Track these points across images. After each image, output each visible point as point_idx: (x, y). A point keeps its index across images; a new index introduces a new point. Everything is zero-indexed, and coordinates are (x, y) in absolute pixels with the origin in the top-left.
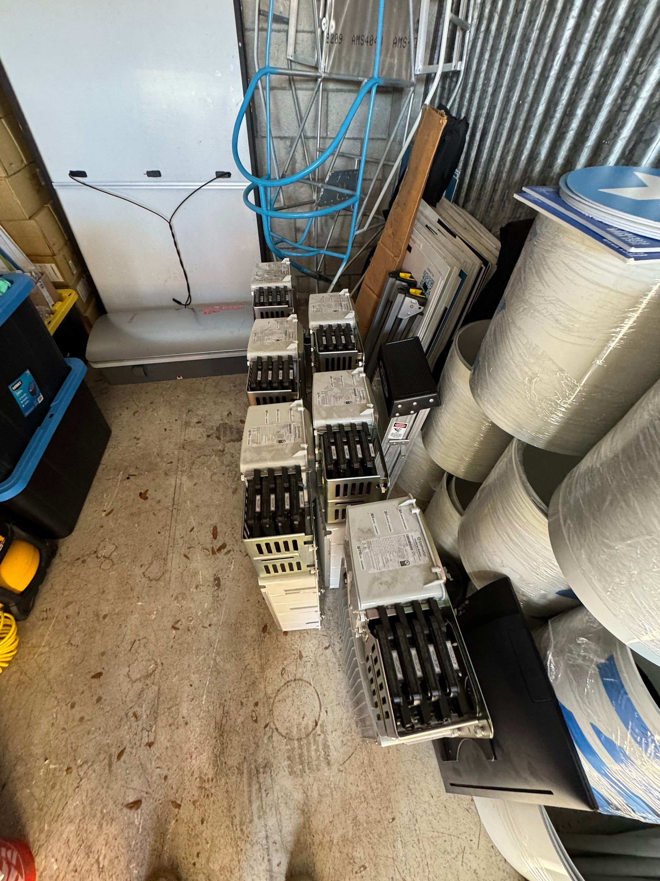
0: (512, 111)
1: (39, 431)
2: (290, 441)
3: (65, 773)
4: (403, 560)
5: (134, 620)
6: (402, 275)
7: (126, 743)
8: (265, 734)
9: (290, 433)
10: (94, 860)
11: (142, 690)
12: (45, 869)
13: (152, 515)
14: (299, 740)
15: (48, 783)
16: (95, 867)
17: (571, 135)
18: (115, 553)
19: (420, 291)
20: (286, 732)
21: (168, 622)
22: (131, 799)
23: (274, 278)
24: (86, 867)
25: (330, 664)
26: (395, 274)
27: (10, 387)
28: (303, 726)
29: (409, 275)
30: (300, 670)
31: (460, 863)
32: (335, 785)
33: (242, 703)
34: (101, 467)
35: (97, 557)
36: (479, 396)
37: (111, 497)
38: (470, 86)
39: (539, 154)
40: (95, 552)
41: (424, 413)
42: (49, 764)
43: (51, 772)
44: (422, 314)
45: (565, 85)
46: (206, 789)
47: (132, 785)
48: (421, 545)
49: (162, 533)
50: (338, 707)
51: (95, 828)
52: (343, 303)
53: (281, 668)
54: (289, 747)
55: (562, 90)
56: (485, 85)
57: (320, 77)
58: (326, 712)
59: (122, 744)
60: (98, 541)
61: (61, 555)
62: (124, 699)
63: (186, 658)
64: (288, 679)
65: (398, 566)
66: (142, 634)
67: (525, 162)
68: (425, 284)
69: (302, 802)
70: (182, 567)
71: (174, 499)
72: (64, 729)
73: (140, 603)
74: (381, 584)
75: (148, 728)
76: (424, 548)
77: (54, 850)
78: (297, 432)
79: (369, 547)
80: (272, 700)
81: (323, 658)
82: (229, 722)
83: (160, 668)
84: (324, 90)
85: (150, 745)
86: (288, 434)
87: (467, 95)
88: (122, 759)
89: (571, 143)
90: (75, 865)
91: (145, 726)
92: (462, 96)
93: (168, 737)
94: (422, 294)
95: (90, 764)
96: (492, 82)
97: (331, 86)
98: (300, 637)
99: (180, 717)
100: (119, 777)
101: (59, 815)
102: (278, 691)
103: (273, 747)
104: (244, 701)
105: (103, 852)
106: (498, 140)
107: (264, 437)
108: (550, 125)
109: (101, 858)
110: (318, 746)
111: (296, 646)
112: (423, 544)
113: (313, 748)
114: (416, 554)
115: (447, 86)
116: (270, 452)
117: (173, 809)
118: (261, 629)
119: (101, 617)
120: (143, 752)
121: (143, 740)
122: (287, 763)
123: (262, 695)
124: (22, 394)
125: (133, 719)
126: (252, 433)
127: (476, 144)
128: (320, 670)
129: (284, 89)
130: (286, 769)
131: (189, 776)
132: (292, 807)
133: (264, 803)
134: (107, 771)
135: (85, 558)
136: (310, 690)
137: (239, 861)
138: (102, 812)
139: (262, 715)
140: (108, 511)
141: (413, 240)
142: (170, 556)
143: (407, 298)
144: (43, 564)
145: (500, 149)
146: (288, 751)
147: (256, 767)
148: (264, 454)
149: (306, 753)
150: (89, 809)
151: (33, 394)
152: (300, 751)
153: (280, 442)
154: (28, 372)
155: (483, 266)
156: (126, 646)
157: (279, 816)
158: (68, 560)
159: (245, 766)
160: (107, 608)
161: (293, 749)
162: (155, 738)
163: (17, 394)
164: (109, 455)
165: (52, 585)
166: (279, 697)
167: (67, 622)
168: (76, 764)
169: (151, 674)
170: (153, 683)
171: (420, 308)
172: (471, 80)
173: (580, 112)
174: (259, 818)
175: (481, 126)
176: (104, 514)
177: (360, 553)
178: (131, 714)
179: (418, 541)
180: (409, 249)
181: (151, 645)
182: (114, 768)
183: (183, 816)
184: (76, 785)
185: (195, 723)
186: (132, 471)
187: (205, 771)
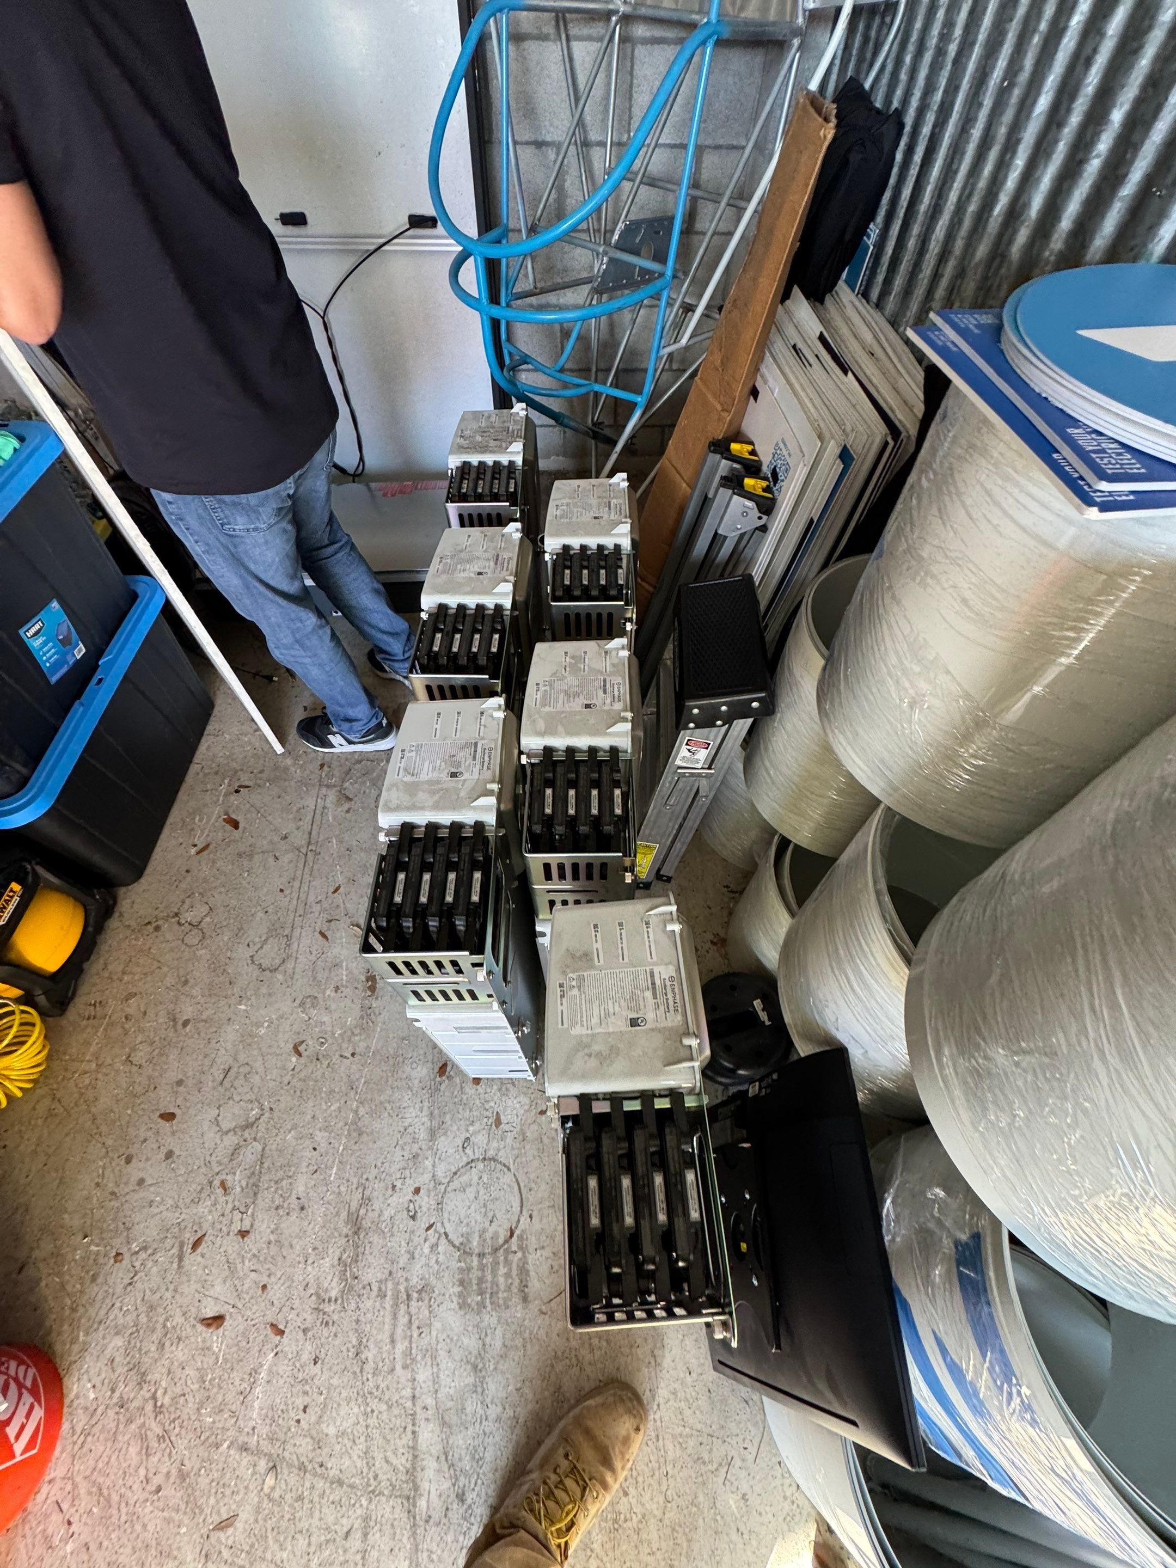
0: (988, 102)
1: (78, 709)
2: (472, 775)
3: (112, 1261)
4: (635, 1016)
5: (230, 1035)
6: (735, 447)
7: (206, 1226)
8: (425, 1240)
9: (474, 759)
10: (148, 1395)
11: (237, 1148)
12: (77, 1397)
13: (271, 860)
14: (481, 1255)
15: (87, 1272)
16: (149, 1407)
17: (1094, 166)
18: (208, 919)
19: (764, 484)
20: (461, 1240)
21: (285, 1045)
22: (210, 1313)
23: (492, 443)
24: (136, 1404)
25: (546, 1140)
26: (720, 447)
27: (21, 632)
28: (488, 1235)
29: (750, 448)
30: (495, 1144)
31: (721, 1480)
32: (531, 1333)
33: (394, 1187)
34: (194, 768)
35: (179, 923)
36: (827, 715)
37: (207, 823)
38: (914, 37)
39: (1027, 205)
40: (176, 915)
41: (742, 726)
42: (89, 1244)
43: (93, 1257)
44: (764, 529)
45: (1095, 51)
46: (324, 1313)
47: (211, 1293)
48: (673, 990)
49: (287, 892)
50: (551, 1211)
51: (153, 1348)
52: (614, 501)
53: (463, 1137)
54: (463, 1264)
55: (1088, 63)
56: (945, 37)
57: (615, 12)
58: (531, 1217)
59: (201, 1227)
60: (182, 897)
61: (121, 915)
62: (208, 1158)
63: (311, 1104)
64: (472, 1157)
65: (624, 1026)
66: (242, 1057)
67: (1000, 219)
68: (774, 470)
69: (475, 1352)
70: (314, 953)
71: (310, 834)
72: (113, 1193)
73: (243, 1007)
74: (590, 1056)
75: (243, 1209)
76: (678, 997)
77: (92, 1372)
78: (487, 759)
79: (579, 988)
80: (443, 1187)
81: (535, 1127)
82: (370, 1214)
83: (267, 1115)
84: (623, 40)
85: (243, 1234)
86: (470, 761)
87: (908, 59)
88: (199, 1250)
89: (1092, 186)
90: (121, 1397)
91: (237, 1203)
92: (899, 62)
93: (273, 1226)
94: (767, 489)
95: (150, 1251)
96: (958, 32)
97: (640, 31)
98: (500, 1090)
99: (294, 1197)
100: (194, 1278)
101: (100, 1322)
102: (455, 1173)
103: (437, 1262)
104: (398, 1184)
105: (164, 1384)
106: (954, 167)
107: (427, 763)
108: (1056, 141)
109: (159, 1393)
110: (510, 1270)
111: (492, 1104)
112: (677, 990)
113: (502, 1270)
114: (662, 1008)
115: (873, 34)
116: (433, 793)
117: (272, 1336)
118: (437, 1070)
119: (180, 1022)
120: (231, 1245)
121: (233, 1226)
122: (457, 1289)
123: (428, 1177)
124: (45, 644)
125: (220, 1191)
126: (407, 754)
127: (914, 171)
128: (528, 1147)
129: (543, 38)
130: (455, 1299)
131: (301, 1289)
132: (457, 1358)
133: (414, 1345)
134: (175, 1265)
135: (160, 923)
136: (508, 1178)
137: (367, 1427)
138: (164, 1326)
139: (424, 1209)
140: (200, 846)
141: (762, 376)
142: (297, 933)
143: (735, 497)
144: (90, 929)
145: (958, 184)
146: (461, 1270)
147: (407, 1291)
148: (422, 796)
149: (489, 1278)
150: (145, 1320)
151: (66, 642)
152: (480, 1273)
153: (454, 775)
154: (55, 604)
155: (889, 439)
156: (216, 1074)
157: (435, 1370)
158: (133, 923)
159: (390, 1285)
160: (190, 1009)
161: (469, 1269)
162: (252, 1225)
163: (35, 644)
164: (208, 748)
165: (106, 965)
166: (456, 1184)
167: (127, 1026)
168: (129, 1249)
169: (252, 1124)
170: (255, 1139)
171: (760, 518)
172: (918, 25)
173: (1117, 116)
174: (405, 1367)
175: (926, 130)
176: (193, 851)
177: (562, 996)
178: (217, 1183)
179: (668, 983)
180: (755, 393)
181: (257, 1077)
182: (186, 1262)
183: (286, 1349)
184: (127, 1281)
185: (318, 1211)
186: (245, 779)
187: (326, 1285)
